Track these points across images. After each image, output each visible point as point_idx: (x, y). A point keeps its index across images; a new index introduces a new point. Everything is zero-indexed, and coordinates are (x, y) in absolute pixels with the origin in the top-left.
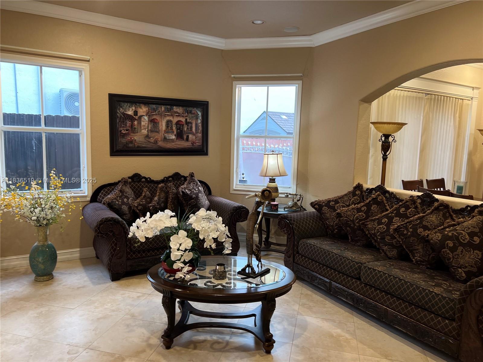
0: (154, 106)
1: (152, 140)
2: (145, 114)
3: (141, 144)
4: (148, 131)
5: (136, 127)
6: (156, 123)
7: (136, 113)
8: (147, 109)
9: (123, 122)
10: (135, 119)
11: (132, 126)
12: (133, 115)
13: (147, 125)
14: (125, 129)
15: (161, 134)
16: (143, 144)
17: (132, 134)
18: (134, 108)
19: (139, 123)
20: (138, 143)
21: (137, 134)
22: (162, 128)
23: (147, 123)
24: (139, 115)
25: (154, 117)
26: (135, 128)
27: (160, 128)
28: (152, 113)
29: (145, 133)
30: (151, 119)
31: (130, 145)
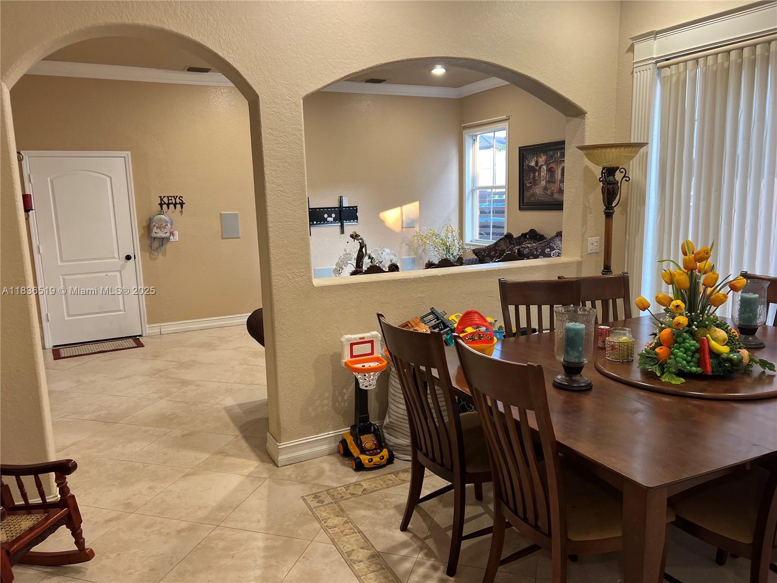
0: (551, 153)
1: (549, 192)
2: (543, 163)
3: (540, 197)
4: (546, 182)
5: (537, 178)
6: (553, 171)
7: (537, 163)
8: (546, 157)
9: (528, 174)
10: (537, 170)
11: (534, 177)
12: (535, 166)
13: (545, 175)
14: (529, 181)
15: (557, 184)
16: (542, 197)
17: (534, 187)
18: (535, 158)
19: (540, 174)
20: (538, 197)
21: (537, 186)
22: (558, 177)
23: (545, 173)
24: (539, 165)
25: (552, 165)
26: (536, 180)
27: (556, 178)
28: (549, 161)
29: (543, 185)
30: (548, 168)
31: (532, 199)
